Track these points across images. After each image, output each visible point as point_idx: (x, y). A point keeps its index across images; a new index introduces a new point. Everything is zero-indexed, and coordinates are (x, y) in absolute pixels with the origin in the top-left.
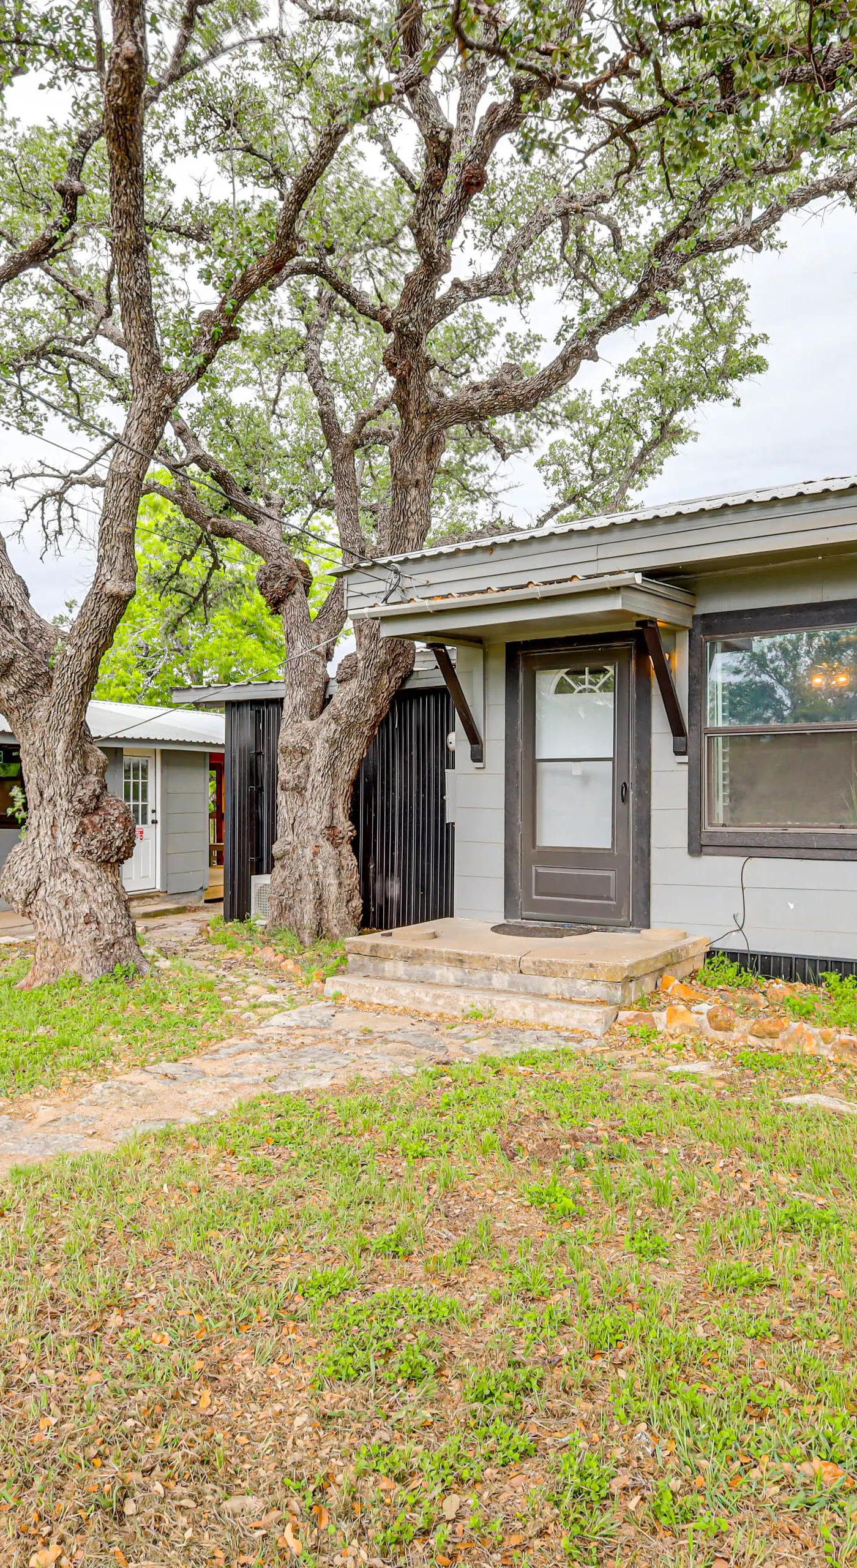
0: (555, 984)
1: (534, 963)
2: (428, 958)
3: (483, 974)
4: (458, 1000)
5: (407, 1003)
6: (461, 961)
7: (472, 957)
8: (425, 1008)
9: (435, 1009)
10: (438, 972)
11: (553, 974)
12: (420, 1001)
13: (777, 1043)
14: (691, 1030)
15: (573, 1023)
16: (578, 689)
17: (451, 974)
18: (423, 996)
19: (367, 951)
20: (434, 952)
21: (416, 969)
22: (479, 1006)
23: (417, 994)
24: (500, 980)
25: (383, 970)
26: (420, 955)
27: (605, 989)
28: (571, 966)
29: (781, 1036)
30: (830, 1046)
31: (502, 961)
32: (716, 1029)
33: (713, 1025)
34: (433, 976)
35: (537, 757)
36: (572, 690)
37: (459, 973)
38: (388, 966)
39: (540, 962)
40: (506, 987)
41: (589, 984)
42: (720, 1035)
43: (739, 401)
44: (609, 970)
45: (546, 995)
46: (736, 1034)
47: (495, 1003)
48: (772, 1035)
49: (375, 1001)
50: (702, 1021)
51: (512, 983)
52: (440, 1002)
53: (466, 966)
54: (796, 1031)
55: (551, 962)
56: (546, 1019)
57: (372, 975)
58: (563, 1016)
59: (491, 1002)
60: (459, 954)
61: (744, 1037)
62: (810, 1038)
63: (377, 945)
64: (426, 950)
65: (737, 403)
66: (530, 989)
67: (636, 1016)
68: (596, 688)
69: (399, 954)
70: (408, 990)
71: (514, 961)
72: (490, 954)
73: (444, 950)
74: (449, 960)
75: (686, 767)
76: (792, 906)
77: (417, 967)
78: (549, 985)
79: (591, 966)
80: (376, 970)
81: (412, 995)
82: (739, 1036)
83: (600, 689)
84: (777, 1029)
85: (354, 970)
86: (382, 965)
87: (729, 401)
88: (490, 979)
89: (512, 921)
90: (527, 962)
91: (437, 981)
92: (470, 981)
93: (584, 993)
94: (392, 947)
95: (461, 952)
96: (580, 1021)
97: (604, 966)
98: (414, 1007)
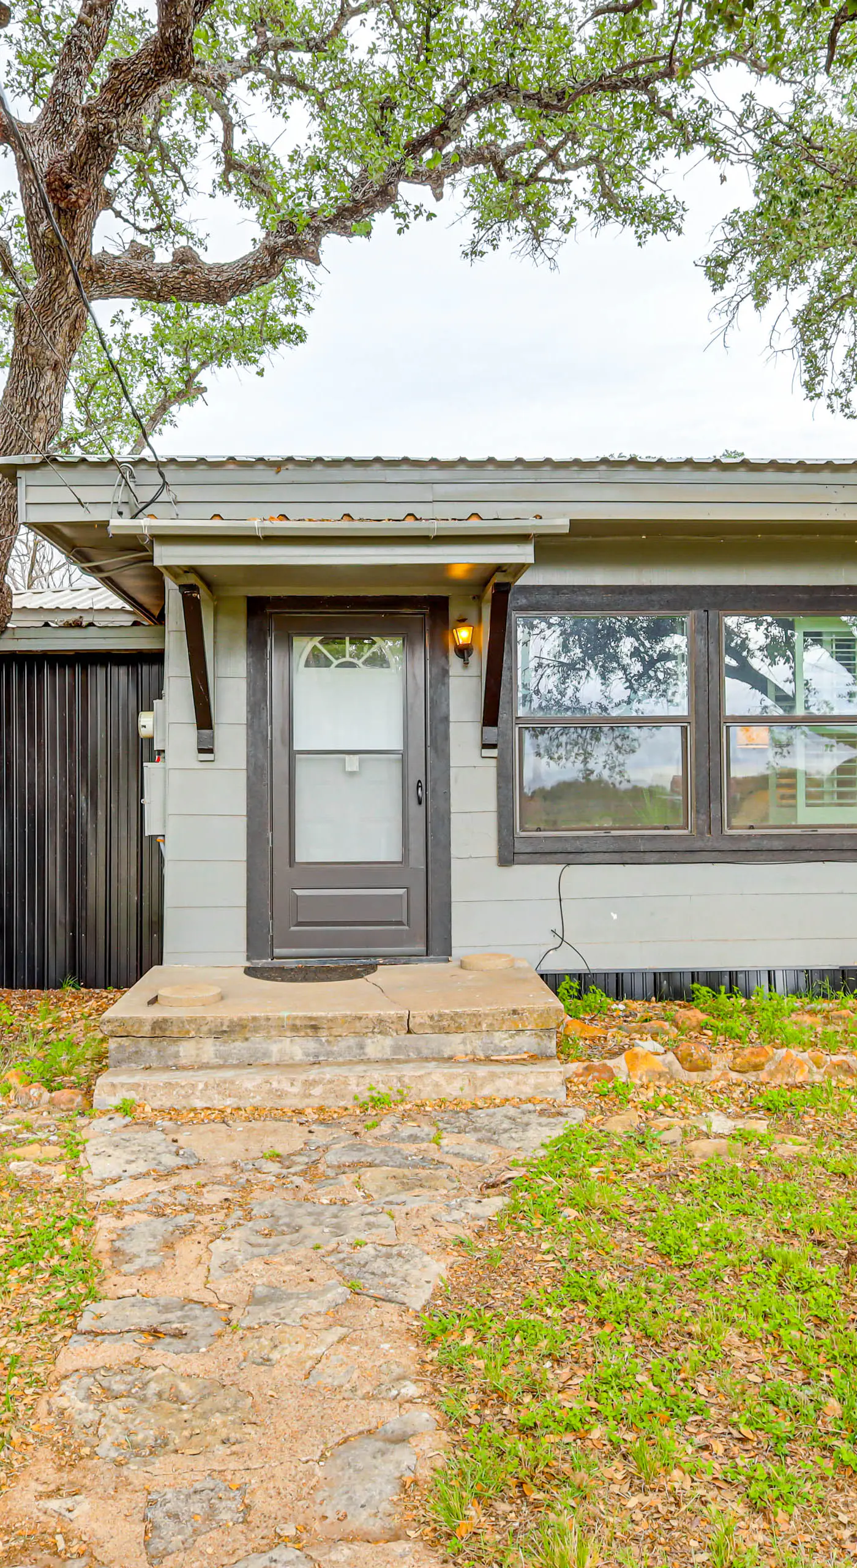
0: (464, 1042)
1: (431, 1018)
2: (256, 1030)
3: (352, 1041)
4: (347, 1084)
5: (257, 1100)
6: (315, 1028)
7: (333, 1020)
8: (290, 1103)
9: (307, 1101)
10: (274, 1048)
11: (460, 1029)
12: (281, 1095)
13: (763, 1076)
14: (661, 1075)
15: (527, 1091)
16: (336, 662)
17: (297, 1048)
18: (286, 1086)
19: (146, 1029)
20: (268, 1019)
21: (237, 1047)
22: (382, 1088)
23: (275, 1085)
24: (377, 1046)
25: (176, 1056)
26: (244, 1027)
27: (534, 1040)
28: (486, 1015)
29: (767, 1067)
30: (822, 1070)
31: (381, 1021)
32: (690, 1070)
33: (687, 1065)
34: (266, 1054)
35: (296, 748)
36: (328, 664)
37: (311, 1045)
38: (186, 1050)
39: (440, 1015)
40: (388, 1054)
41: (512, 1036)
42: (695, 1076)
43: (263, 370)
44: (541, 1015)
45: (450, 1058)
46: (715, 1073)
47: (407, 1080)
48: (757, 1067)
49: (199, 1104)
50: (670, 1065)
51: (396, 1049)
52: (317, 1091)
53: (323, 1034)
54: (784, 1059)
55: (456, 1014)
56: (487, 1091)
57: (154, 1065)
58: (511, 1083)
59: (400, 1079)
60: (311, 1018)
61: (724, 1074)
62: (801, 1064)
63: (165, 1020)
64: (254, 1019)
65: (261, 373)
66: (426, 1052)
67: (586, 1069)
68: (359, 662)
69: (205, 1028)
70: (259, 1079)
71: (400, 1018)
72: (360, 1013)
73: (285, 1014)
74: (295, 1028)
75: (493, 762)
76: (615, 917)
77: (238, 1044)
78: (454, 1044)
79: (515, 1012)
80: (161, 1056)
81: (267, 1087)
82: (719, 1073)
83: (364, 663)
84: (763, 1059)
85: (119, 1062)
86: (172, 1049)
87: (253, 368)
88: (362, 1047)
89: (260, 963)
90: (420, 1016)
91: (274, 1060)
92: (329, 1054)
93: (505, 1048)
94: (192, 1021)
95: (314, 1014)
96: (536, 1087)
97: (532, 1011)
98: (269, 1105)
